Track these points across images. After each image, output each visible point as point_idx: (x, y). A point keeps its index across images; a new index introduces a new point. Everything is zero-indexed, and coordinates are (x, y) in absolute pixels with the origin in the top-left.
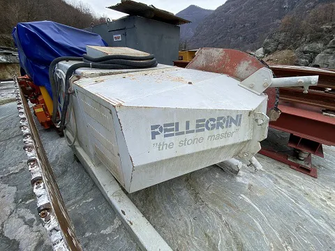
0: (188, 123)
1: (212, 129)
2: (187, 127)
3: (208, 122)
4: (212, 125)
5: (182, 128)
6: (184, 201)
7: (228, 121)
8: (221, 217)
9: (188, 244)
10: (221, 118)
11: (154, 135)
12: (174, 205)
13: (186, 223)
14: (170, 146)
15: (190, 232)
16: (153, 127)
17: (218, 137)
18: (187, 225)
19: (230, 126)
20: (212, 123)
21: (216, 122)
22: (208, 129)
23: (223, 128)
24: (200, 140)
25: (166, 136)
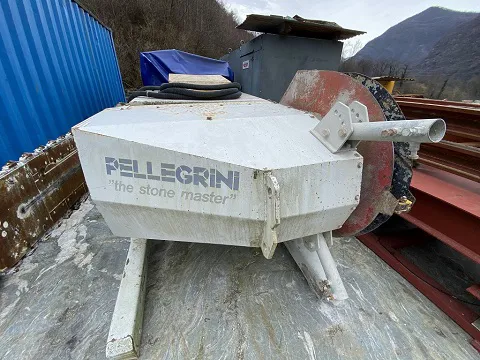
0: (149, 165)
1: (188, 182)
2: (150, 170)
3: (179, 171)
4: (186, 176)
5: (143, 170)
6: (214, 292)
7: (213, 177)
8: (241, 341)
9: (173, 341)
10: (202, 170)
11: (109, 169)
12: (198, 290)
13: (192, 317)
14: (129, 188)
15: (187, 330)
16: (109, 160)
17: (199, 198)
18: (190, 321)
19: (219, 186)
20: (186, 173)
21: (192, 174)
22: (181, 180)
23: (205, 185)
24: (170, 194)
25: (123, 174)
